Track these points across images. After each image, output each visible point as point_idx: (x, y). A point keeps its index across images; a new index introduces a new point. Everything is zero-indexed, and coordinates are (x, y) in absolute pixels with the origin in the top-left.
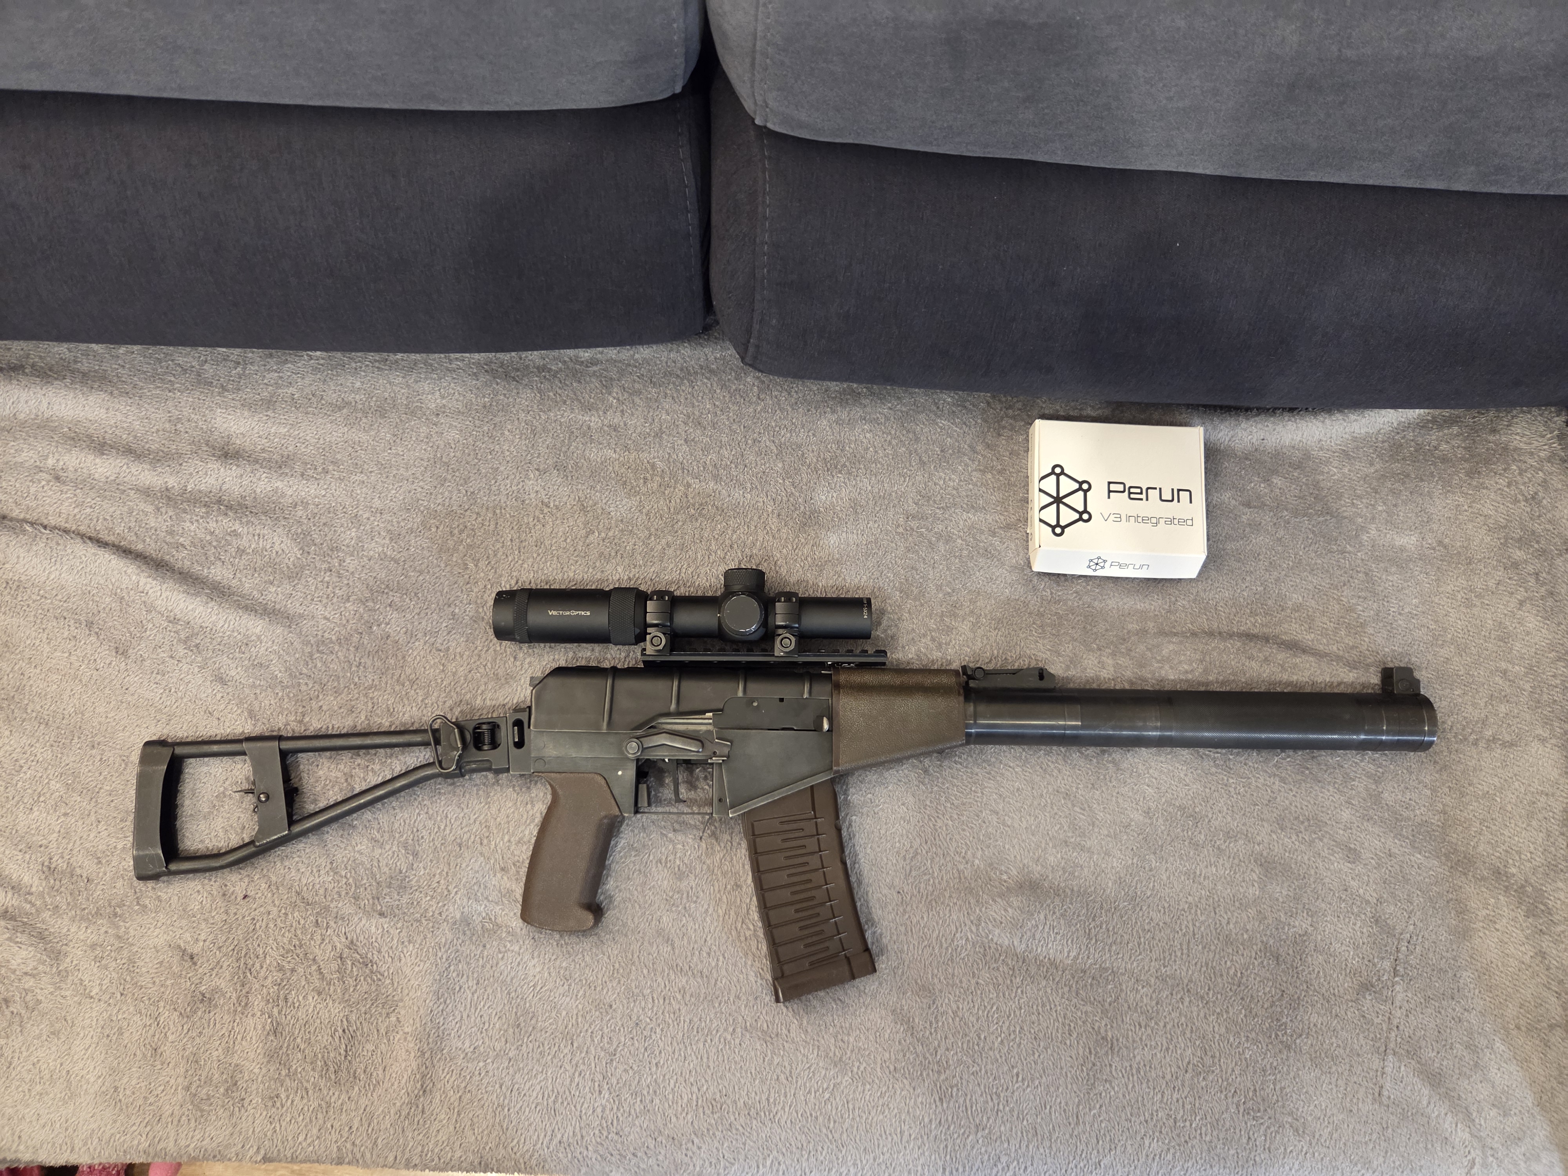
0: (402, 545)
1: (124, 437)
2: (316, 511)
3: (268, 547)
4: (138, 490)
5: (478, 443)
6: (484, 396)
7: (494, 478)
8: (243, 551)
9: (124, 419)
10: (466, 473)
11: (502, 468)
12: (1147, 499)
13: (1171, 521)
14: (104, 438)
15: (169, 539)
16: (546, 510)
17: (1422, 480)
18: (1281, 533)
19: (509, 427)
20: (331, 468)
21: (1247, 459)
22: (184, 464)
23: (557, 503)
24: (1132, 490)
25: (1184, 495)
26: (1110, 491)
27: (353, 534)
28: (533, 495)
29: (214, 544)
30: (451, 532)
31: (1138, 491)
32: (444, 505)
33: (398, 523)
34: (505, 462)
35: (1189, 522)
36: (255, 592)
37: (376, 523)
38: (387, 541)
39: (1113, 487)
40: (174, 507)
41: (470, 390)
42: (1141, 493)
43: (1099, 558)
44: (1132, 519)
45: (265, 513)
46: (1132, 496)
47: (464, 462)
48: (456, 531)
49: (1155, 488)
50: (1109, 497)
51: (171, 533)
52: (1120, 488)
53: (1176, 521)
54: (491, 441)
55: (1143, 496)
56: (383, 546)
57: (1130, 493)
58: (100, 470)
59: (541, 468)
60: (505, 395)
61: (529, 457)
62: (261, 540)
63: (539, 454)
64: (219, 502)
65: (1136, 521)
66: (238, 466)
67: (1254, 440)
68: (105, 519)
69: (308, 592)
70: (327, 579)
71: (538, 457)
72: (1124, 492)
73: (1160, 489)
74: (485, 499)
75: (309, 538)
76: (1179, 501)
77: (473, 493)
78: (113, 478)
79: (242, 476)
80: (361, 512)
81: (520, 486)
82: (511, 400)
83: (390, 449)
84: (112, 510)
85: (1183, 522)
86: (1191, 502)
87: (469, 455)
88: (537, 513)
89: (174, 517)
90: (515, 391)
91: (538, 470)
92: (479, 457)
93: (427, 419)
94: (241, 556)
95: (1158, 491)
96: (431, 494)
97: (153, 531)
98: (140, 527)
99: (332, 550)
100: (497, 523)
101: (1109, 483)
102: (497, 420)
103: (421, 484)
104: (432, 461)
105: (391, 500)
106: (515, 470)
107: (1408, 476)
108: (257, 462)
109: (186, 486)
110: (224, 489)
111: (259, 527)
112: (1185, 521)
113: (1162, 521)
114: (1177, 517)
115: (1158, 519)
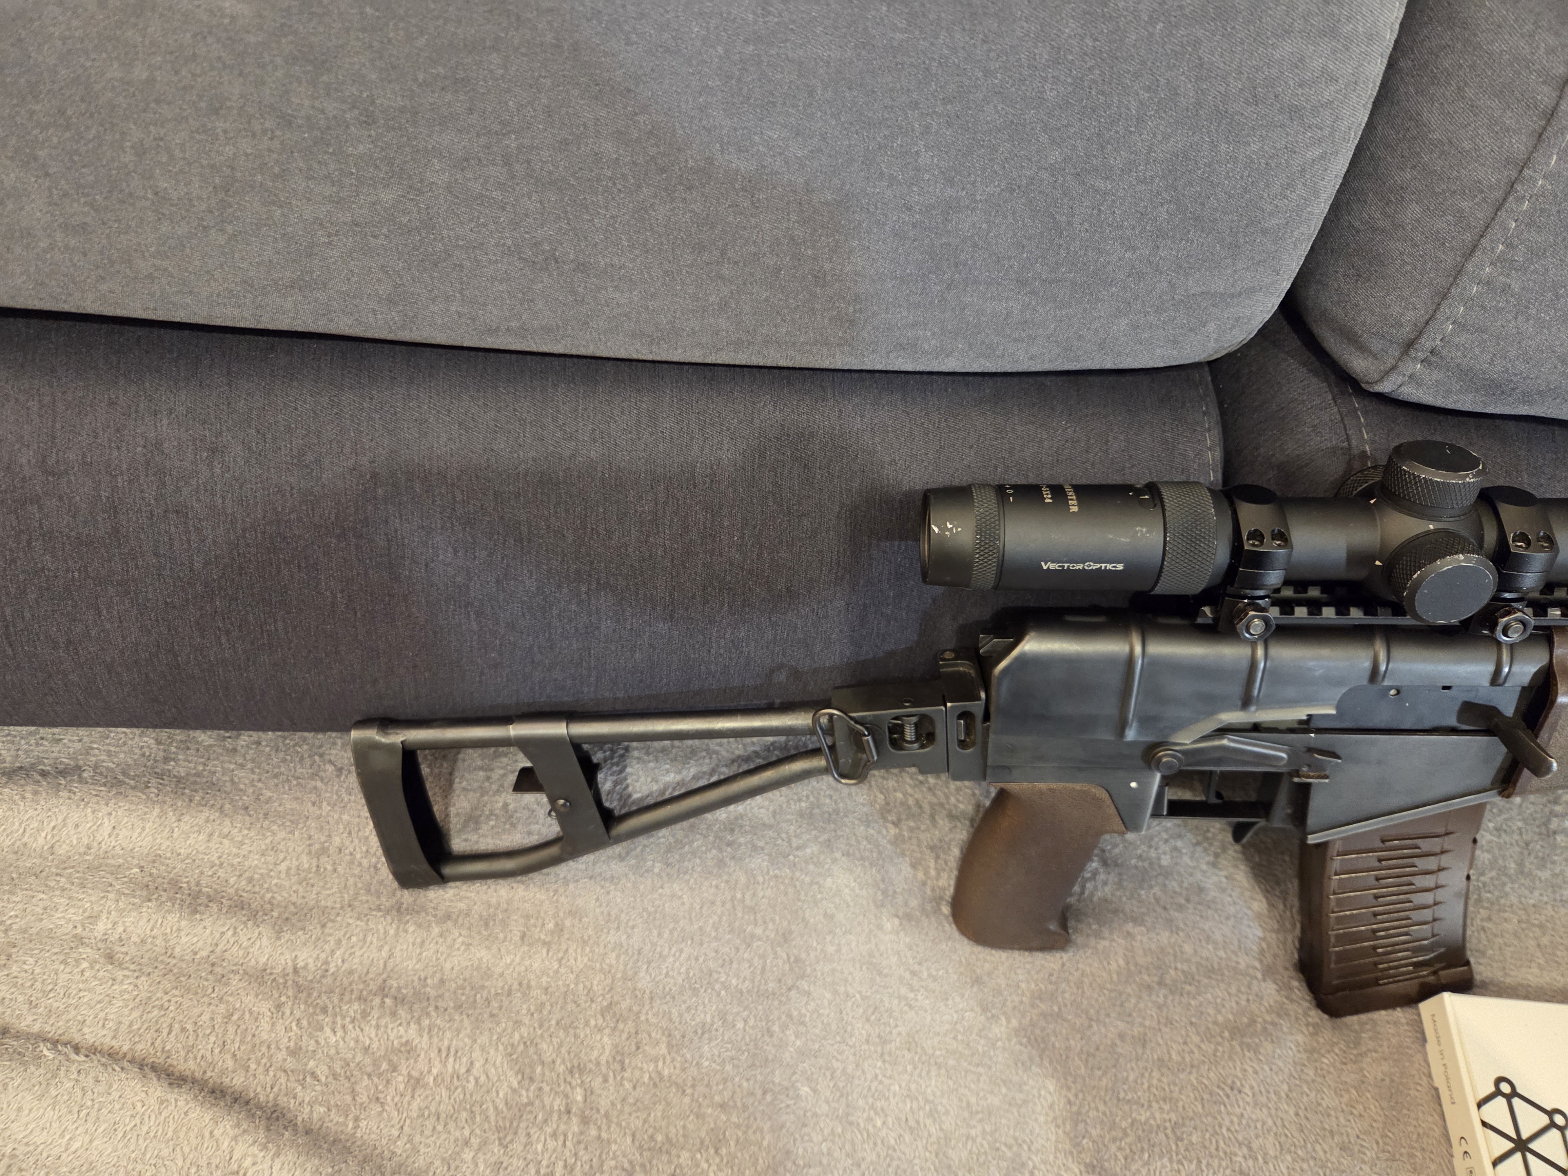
0: (688, 1056)
1: (232, 880)
3: (463, 1070)
4: (246, 973)
8: (418, 1081)
9: (235, 851)
10: (785, 923)
14: (198, 884)
15: (291, 1063)
22: (330, 925)
27: (606, 1039)
29: (369, 1069)
30: (768, 1030)
33: (681, 1015)
36: (437, 1163)
38: (663, 1049)
40: (306, 1002)
45: (459, 1007)
51: (294, 1052)
58: (184, 939)
62: (451, 1060)
64: (383, 991)
68: (184, 1030)
69: (529, 1157)
70: (563, 1127)
75: (531, 1050)
78: (204, 953)
83: (662, 887)
84: (196, 1011)
89: (304, 1023)
94: (414, 1090)
97: (264, 1049)
98: (242, 1042)
104: (728, 905)
105: (667, 975)
108: (448, 917)
109: (326, 963)
110: (390, 965)
111: (448, 1034)
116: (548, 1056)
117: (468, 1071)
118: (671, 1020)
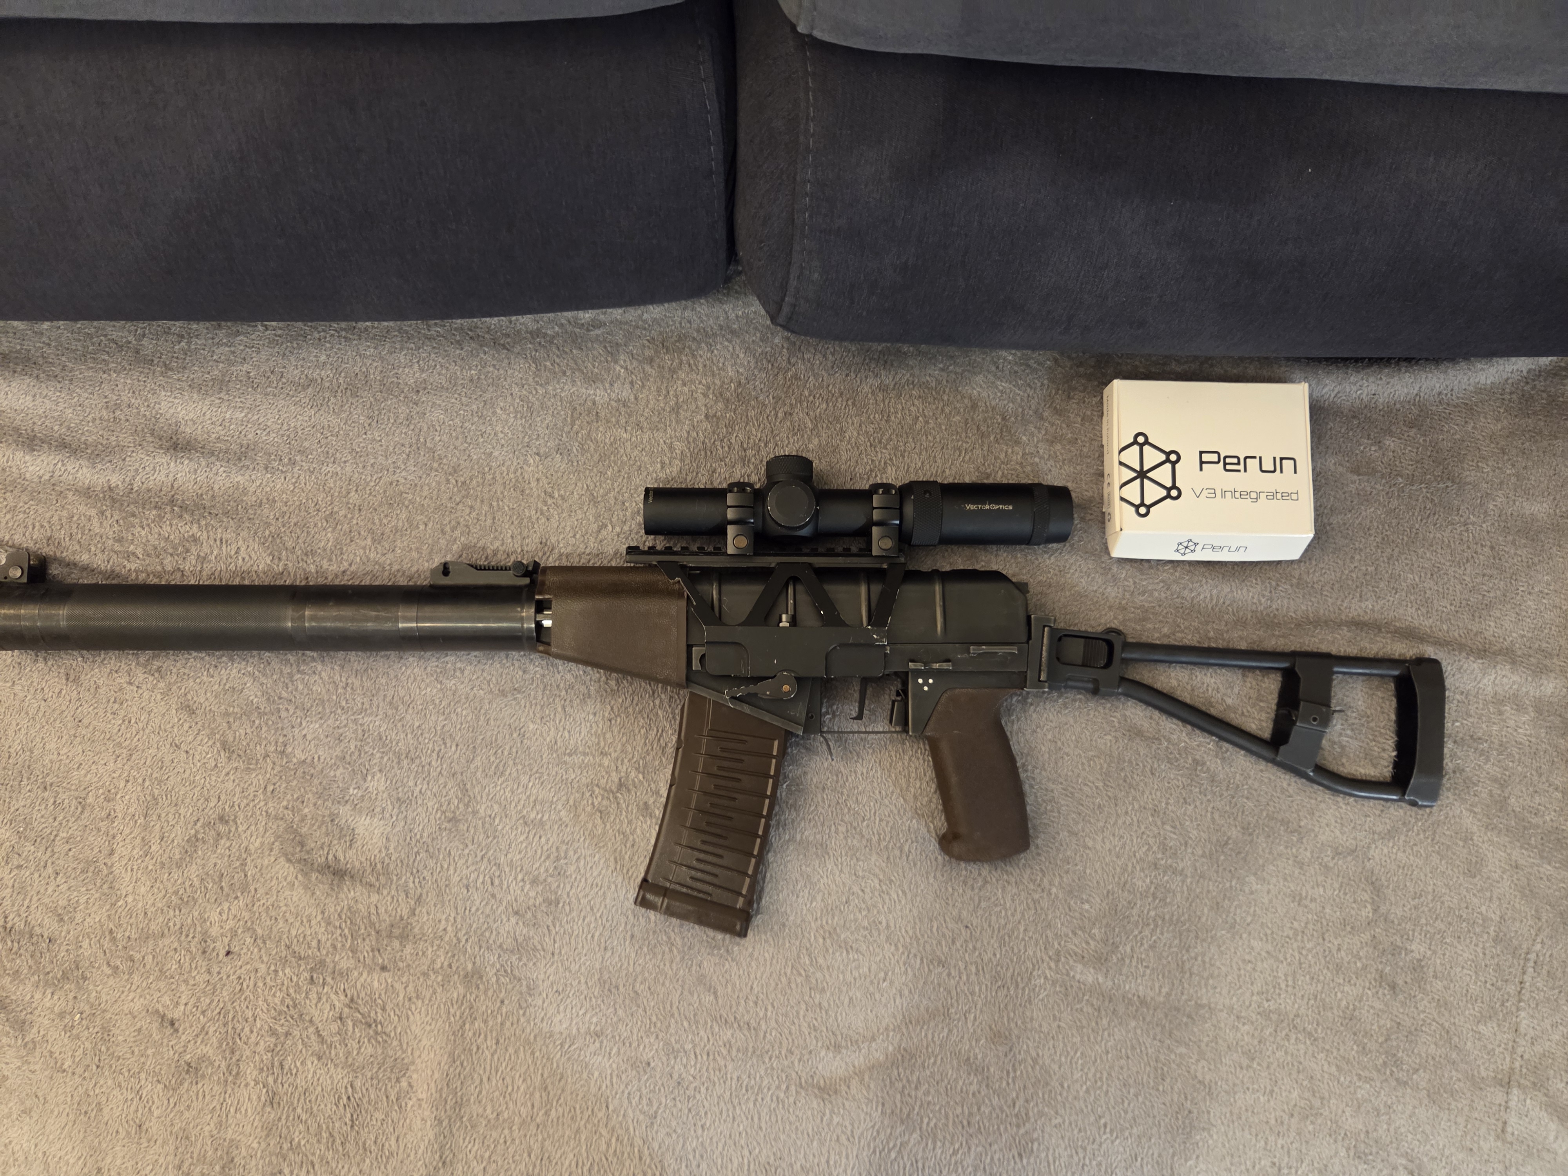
0: (387, 546)
1: (56, 428)
2: (285, 509)
3: (233, 553)
4: (76, 490)
5: (466, 425)
6: (470, 369)
7: (488, 465)
8: (204, 558)
9: (54, 407)
10: (455, 460)
11: (496, 453)
12: (1245, 470)
13: (1273, 496)
14: (33, 431)
15: (117, 547)
16: (550, 501)
17: (1556, 438)
18: (1395, 503)
19: (502, 404)
20: (298, 458)
21: (1354, 417)
22: (128, 459)
23: (562, 492)
24: (1228, 460)
25: (1288, 465)
26: (1202, 463)
27: (329, 535)
28: (534, 484)
29: (171, 551)
30: (442, 530)
31: (1235, 460)
32: (431, 498)
33: (380, 520)
34: (499, 446)
35: (1294, 496)
37: (355, 522)
38: (369, 541)
39: (1206, 457)
40: (120, 510)
41: (455, 362)
42: (1238, 464)
43: (1190, 541)
44: (1228, 494)
45: (226, 513)
46: (1228, 467)
47: (452, 447)
48: (448, 529)
49: (1255, 457)
50: (1201, 469)
51: (120, 540)
52: (1214, 458)
53: (1279, 496)
54: (481, 421)
55: (1241, 467)
56: (364, 548)
57: (1225, 464)
58: (31, 468)
59: (542, 452)
60: (494, 366)
61: (526, 439)
62: (224, 546)
63: (538, 435)
64: (172, 502)
65: (1233, 496)
66: (191, 460)
67: (1364, 396)
68: (42, 526)
71: (537, 439)
72: (1218, 462)
73: (1260, 458)
74: (479, 489)
75: (278, 541)
76: (1281, 472)
77: (464, 483)
78: (47, 477)
79: (196, 471)
80: (336, 509)
81: (518, 474)
82: (502, 372)
83: (365, 434)
84: (48, 515)
85: (1287, 496)
86: (1296, 472)
87: (457, 438)
88: (540, 505)
89: (121, 522)
90: (506, 361)
91: (538, 454)
92: (468, 440)
93: (405, 397)
95: (1258, 459)
96: (416, 485)
97: (98, 538)
98: (83, 534)
99: (306, 554)
100: (494, 518)
101: (1201, 453)
102: (488, 396)
103: (404, 474)
104: (414, 447)
105: (370, 494)
106: (511, 455)
107: (1540, 433)
108: (212, 453)
109: (132, 484)
110: (176, 486)
111: (220, 530)
112: (1289, 495)
113: (1263, 496)
114: (1280, 490)
115: (1259, 494)
116: (290, 544)
117: (236, 553)
118: (374, 524)
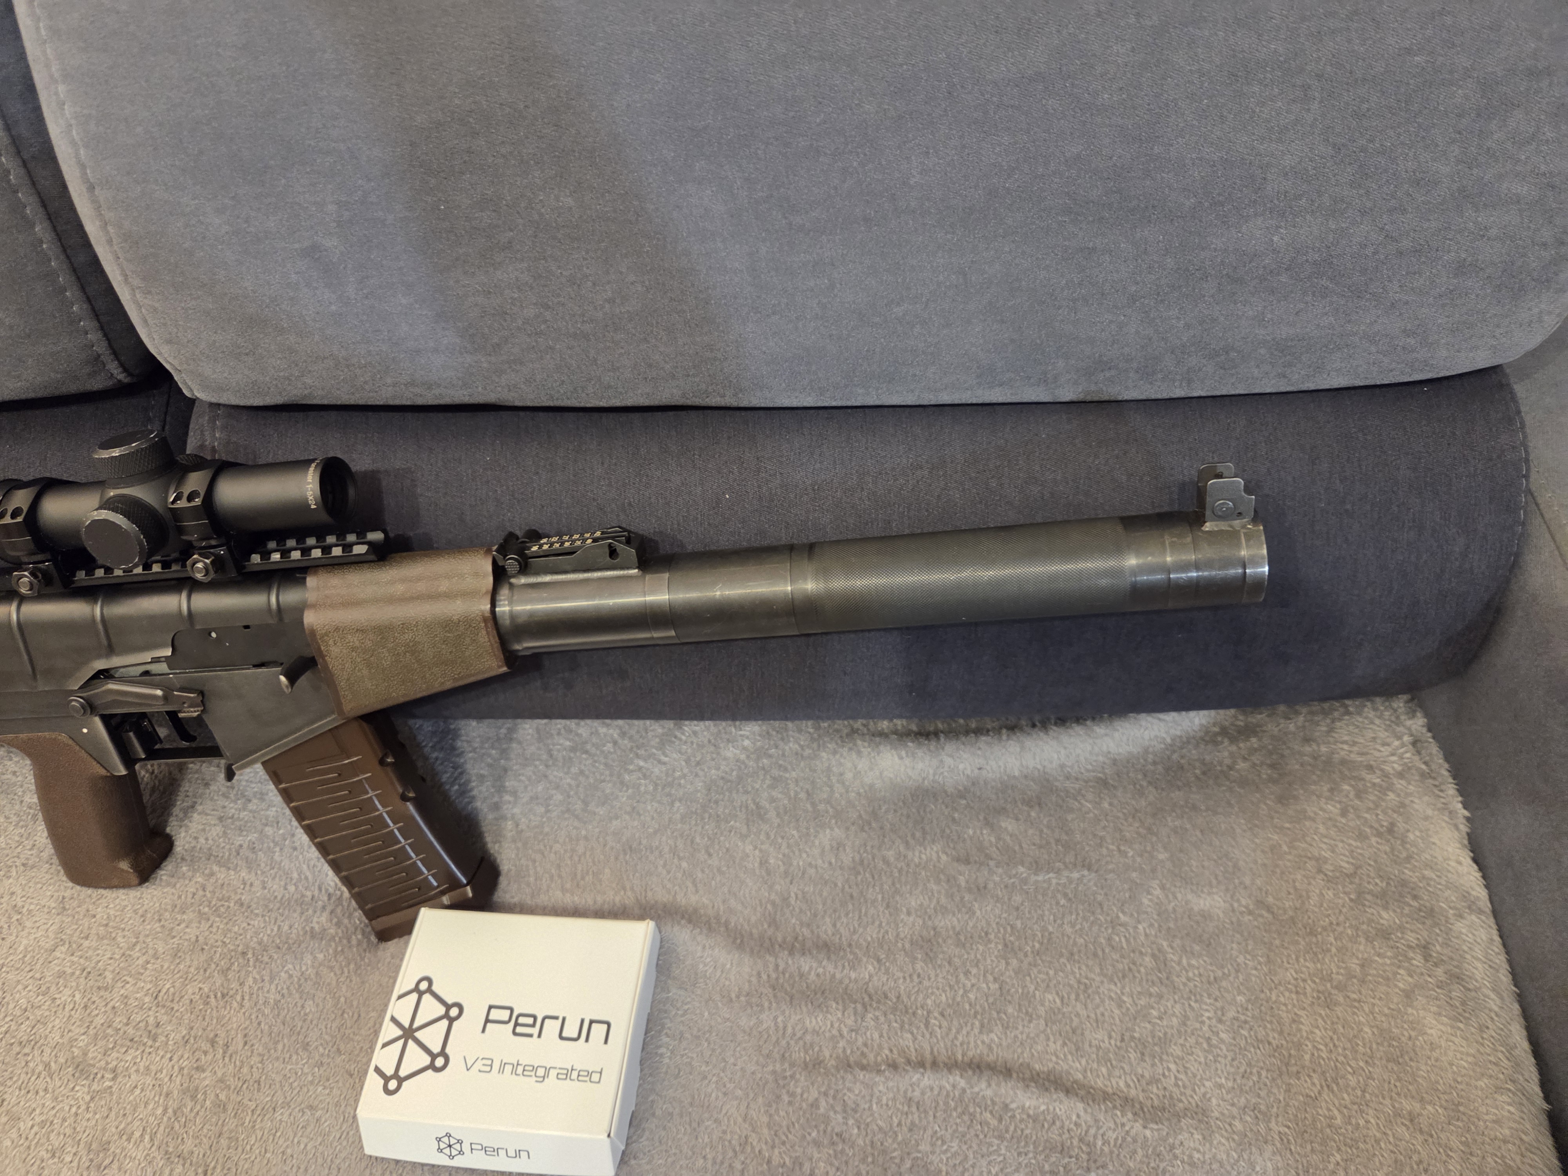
12: (539, 1036)
13: (566, 1074)
24: (522, 1020)
25: (599, 1031)
26: (487, 1021)
31: (530, 1021)
35: (596, 1077)
39: (495, 1014)
42: (533, 1025)
44: (508, 1068)
46: (519, 1030)
49: (556, 1018)
50: (483, 1031)
52: (504, 1015)
53: (575, 1075)
55: (535, 1031)
57: (516, 1024)
65: (514, 1072)
72: (509, 1022)
73: (564, 1019)
76: (587, 1040)
85: (587, 1076)
86: (606, 1042)
95: (559, 1022)
101: (490, 1007)
112: (589, 1074)
113: (553, 1073)
114: (578, 1067)
115: (547, 1070)
